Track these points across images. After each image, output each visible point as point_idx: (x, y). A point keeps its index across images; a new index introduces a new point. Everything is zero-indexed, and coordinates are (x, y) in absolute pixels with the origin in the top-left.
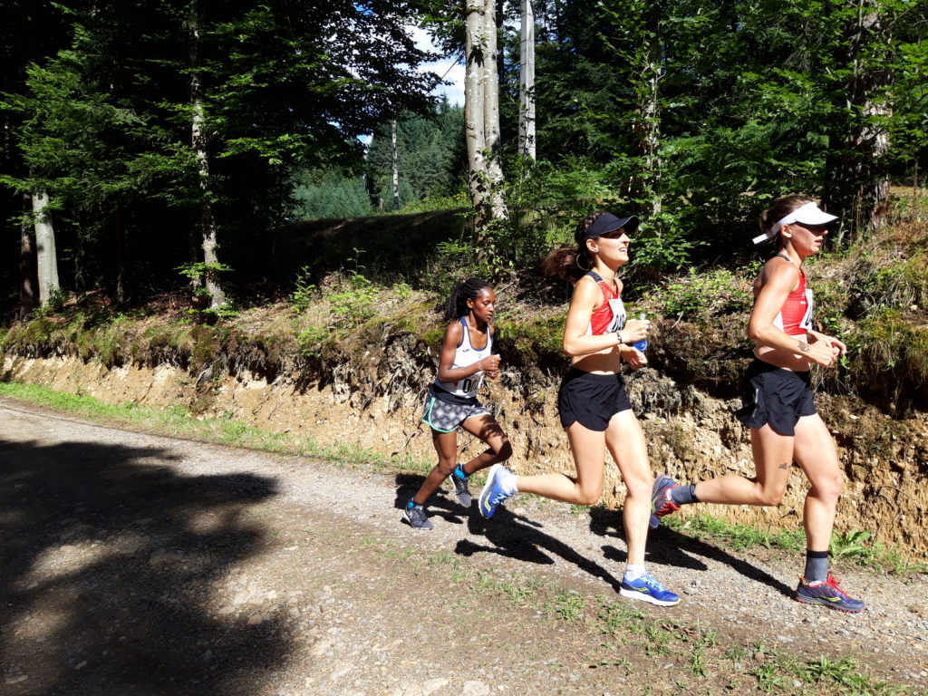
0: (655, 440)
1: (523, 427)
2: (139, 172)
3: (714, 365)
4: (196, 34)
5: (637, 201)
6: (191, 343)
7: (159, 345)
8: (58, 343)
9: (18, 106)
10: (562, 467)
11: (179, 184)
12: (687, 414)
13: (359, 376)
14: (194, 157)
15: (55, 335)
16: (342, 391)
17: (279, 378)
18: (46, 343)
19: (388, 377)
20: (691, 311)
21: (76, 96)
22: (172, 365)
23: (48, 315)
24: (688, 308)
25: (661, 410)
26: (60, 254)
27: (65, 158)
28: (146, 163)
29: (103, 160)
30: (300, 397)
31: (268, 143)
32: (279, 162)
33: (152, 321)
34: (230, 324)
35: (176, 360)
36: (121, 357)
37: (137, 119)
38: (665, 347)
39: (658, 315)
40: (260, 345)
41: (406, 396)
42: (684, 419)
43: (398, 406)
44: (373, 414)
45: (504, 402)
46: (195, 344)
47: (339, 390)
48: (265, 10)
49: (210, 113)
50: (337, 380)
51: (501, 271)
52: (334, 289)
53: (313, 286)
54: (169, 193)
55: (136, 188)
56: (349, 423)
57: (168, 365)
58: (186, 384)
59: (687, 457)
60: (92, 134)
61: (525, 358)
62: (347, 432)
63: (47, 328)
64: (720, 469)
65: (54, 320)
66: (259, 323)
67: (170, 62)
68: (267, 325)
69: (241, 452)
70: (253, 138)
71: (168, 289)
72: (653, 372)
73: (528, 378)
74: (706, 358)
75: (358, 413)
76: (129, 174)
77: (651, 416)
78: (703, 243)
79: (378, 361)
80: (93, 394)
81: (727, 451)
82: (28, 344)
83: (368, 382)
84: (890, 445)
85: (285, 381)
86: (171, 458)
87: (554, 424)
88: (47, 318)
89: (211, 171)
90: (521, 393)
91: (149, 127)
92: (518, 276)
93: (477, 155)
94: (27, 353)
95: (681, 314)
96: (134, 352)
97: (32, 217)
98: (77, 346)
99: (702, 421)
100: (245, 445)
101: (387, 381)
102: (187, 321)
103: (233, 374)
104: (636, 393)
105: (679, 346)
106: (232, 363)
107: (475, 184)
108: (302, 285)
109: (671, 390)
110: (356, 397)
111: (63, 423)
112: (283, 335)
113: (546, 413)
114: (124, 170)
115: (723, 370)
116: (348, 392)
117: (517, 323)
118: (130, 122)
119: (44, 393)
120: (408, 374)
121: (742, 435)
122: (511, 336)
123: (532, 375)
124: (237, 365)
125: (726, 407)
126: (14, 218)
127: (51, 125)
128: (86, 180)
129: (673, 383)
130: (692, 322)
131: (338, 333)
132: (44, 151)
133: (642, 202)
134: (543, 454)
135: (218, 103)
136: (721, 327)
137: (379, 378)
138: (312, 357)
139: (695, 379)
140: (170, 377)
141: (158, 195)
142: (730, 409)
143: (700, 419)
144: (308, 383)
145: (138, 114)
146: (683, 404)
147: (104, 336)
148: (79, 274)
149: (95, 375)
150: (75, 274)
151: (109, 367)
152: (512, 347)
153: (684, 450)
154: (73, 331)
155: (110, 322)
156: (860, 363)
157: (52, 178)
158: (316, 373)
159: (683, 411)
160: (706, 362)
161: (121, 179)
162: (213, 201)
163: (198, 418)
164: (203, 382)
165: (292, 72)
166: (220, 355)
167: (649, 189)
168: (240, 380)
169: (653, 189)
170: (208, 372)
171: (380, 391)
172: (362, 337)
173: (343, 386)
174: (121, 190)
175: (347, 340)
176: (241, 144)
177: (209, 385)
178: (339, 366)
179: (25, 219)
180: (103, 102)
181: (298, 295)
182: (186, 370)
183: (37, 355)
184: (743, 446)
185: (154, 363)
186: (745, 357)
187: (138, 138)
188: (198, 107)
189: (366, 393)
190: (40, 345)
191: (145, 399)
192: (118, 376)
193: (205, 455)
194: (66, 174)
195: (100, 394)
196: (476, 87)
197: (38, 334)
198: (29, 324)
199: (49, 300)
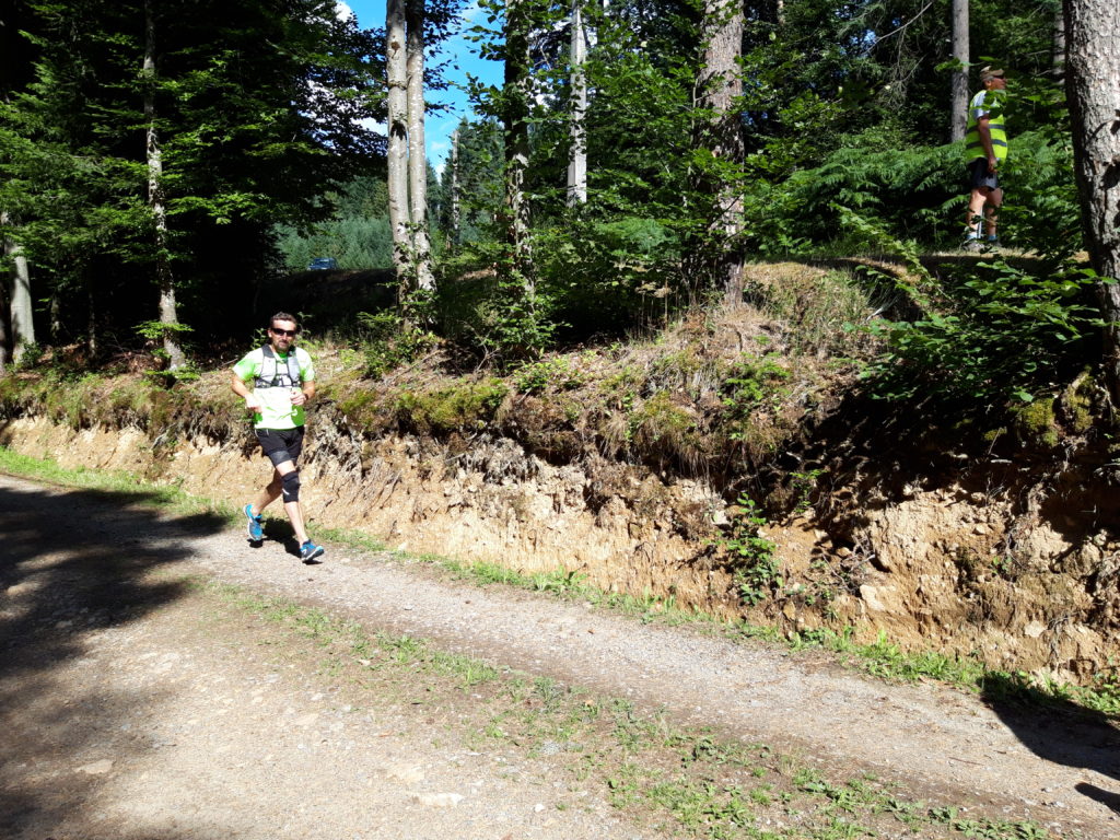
0: (505, 503)
1: (413, 494)
2: (98, 225)
3: (546, 437)
6: (149, 406)
7: (122, 407)
8: (29, 403)
11: (134, 240)
12: (533, 480)
15: (26, 394)
17: (227, 445)
19: (315, 445)
20: (537, 388)
22: (135, 428)
24: (535, 385)
25: (514, 477)
30: (243, 464)
32: (227, 221)
33: (120, 381)
34: (188, 386)
35: (138, 423)
36: (88, 420)
37: (97, 168)
40: (211, 409)
41: (329, 463)
42: (529, 485)
43: (322, 473)
45: (403, 469)
46: (153, 407)
55: (95, 241)
57: (132, 429)
58: (145, 448)
61: (419, 427)
64: (543, 528)
68: (220, 390)
70: (202, 196)
72: (510, 441)
73: (422, 446)
76: (88, 227)
77: (506, 482)
80: (60, 459)
81: (554, 513)
85: (233, 447)
87: (437, 490)
89: (168, 227)
90: (417, 461)
91: (109, 177)
93: (400, 227)
95: (528, 391)
96: (100, 414)
98: (47, 406)
99: (541, 487)
101: (314, 449)
102: (149, 383)
103: (189, 438)
104: (496, 461)
106: (187, 426)
107: (399, 255)
109: (521, 459)
112: (228, 400)
113: (432, 479)
114: (81, 222)
117: (416, 394)
118: (89, 171)
120: (330, 442)
122: (407, 406)
123: (424, 444)
124: (191, 430)
125: (557, 474)
128: (51, 228)
129: (522, 453)
130: (537, 398)
134: (425, 518)
136: (558, 403)
139: (534, 449)
140: (132, 443)
143: (539, 484)
146: (529, 472)
147: (72, 396)
149: (63, 438)
151: (77, 431)
152: (409, 418)
153: (521, 512)
154: (43, 390)
155: (79, 381)
159: (530, 477)
160: (541, 434)
161: (79, 233)
163: (153, 484)
164: (159, 447)
166: (175, 418)
168: (195, 445)
170: (164, 437)
174: (80, 243)
176: (187, 202)
177: (165, 450)
180: (61, 151)
182: (146, 434)
184: (566, 509)
185: (119, 426)
187: (98, 188)
191: (108, 465)
192: (85, 440)
199: (25, 355)
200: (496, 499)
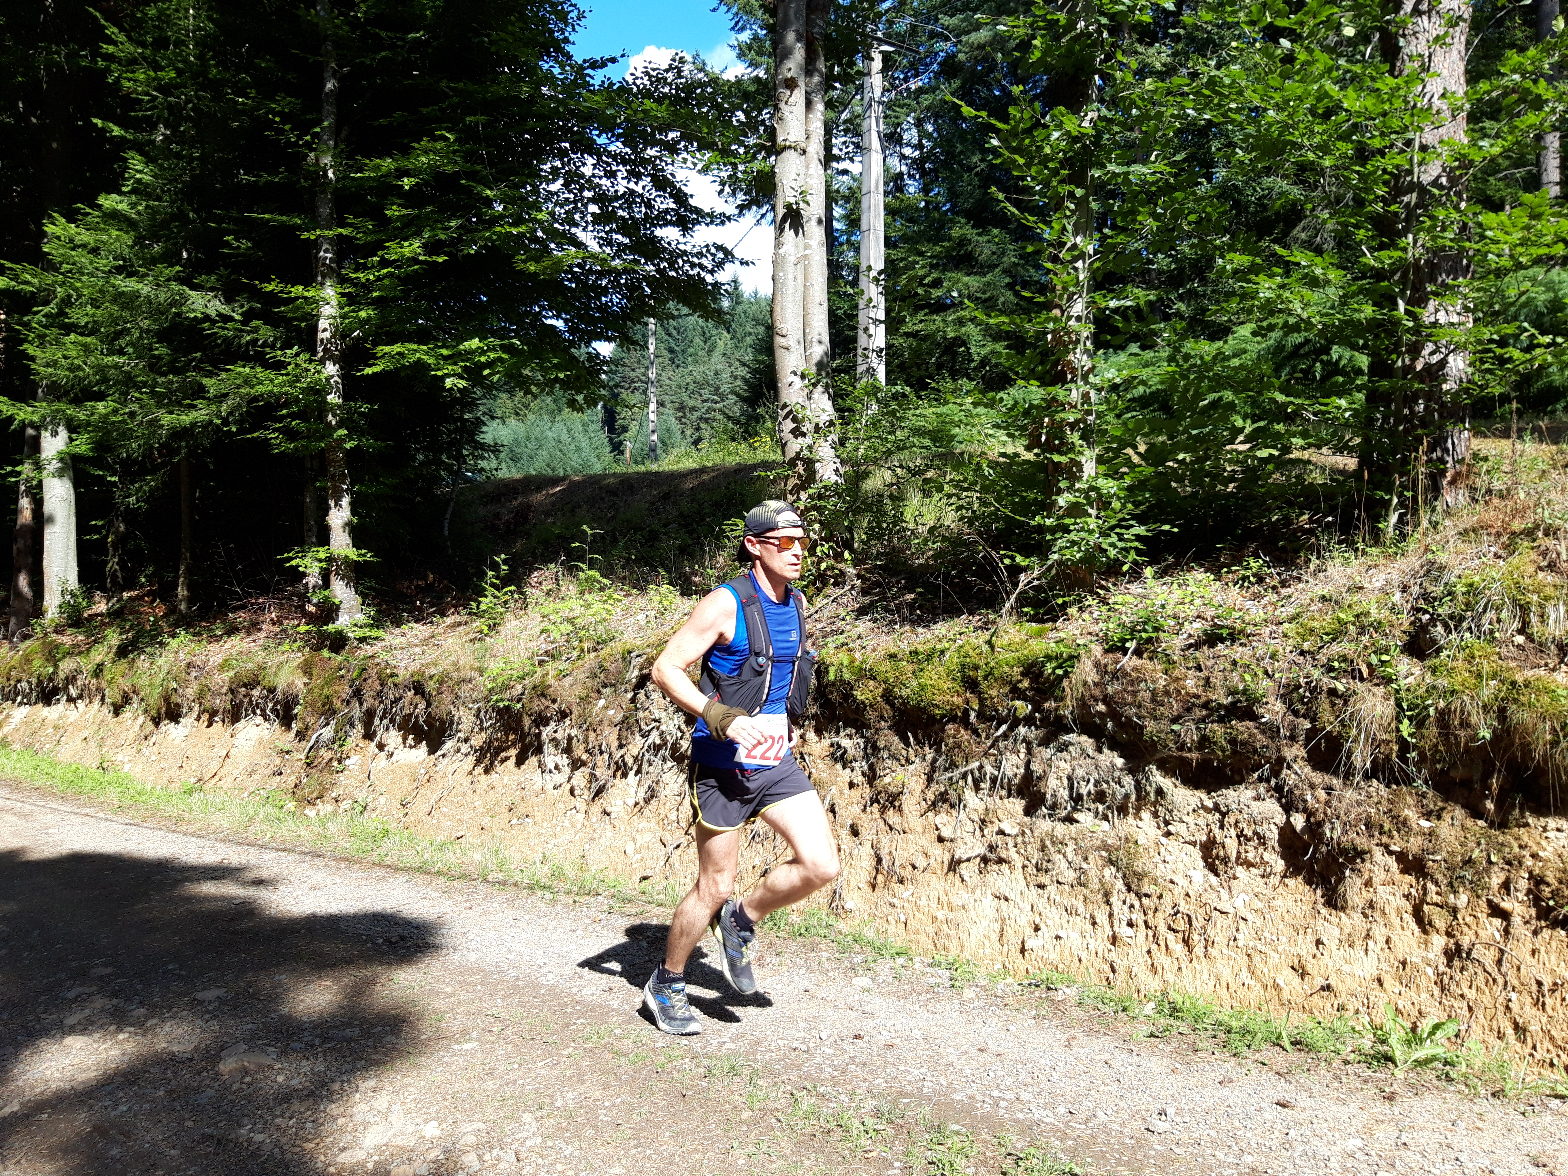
0: (1091, 858)
1: (867, 834)
2: (226, 395)
3: (1189, 732)
4: (330, 174)
5: (1056, 458)
6: (300, 682)
7: (245, 685)
8: (71, 680)
9: (27, 283)
10: (934, 905)
11: (293, 416)
12: (1146, 815)
13: (586, 742)
14: (319, 372)
15: (67, 666)
16: (557, 767)
17: (449, 745)
18: (51, 680)
19: (636, 745)
20: (1149, 640)
21: (126, 270)
22: (266, 719)
23: (57, 632)
24: (1144, 635)
25: (1101, 807)
26: (82, 528)
27: (101, 369)
28: (239, 381)
29: (165, 374)
30: (483, 777)
31: (445, 352)
32: (462, 383)
33: (235, 644)
34: (367, 650)
35: (274, 710)
36: (178, 705)
37: (225, 309)
38: (1106, 700)
39: (1093, 646)
40: (418, 688)
41: (666, 777)
42: (1140, 824)
43: (652, 794)
44: (608, 810)
45: (834, 788)
46: (306, 685)
47: (551, 766)
48: (446, 139)
49: (350, 300)
50: (548, 749)
51: (828, 568)
52: (548, 594)
53: (513, 588)
54: (275, 430)
55: (219, 422)
56: (567, 824)
57: (259, 719)
58: (287, 752)
59: (1145, 889)
60: (148, 331)
61: (871, 715)
62: (562, 840)
63: (53, 655)
64: (1203, 910)
65: (65, 641)
66: (418, 650)
67: (284, 218)
68: (432, 654)
69: (379, 872)
70: (419, 343)
71: (264, 590)
72: (1087, 742)
73: (876, 748)
74: (1175, 720)
75: (582, 806)
76: (208, 399)
77: (1085, 818)
78: (1166, 527)
79: (619, 717)
80: (127, 768)
81: (1213, 879)
82: (19, 681)
83: (601, 753)
84: (1487, 871)
85: (458, 750)
86: (259, 882)
87: (920, 829)
88: (54, 636)
89: (346, 397)
90: (863, 774)
91: (245, 323)
92: (858, 576)
93: (792, 378)
94: (17, 695)
95: (1131, 645)
96: (200, 696)
97: (38, 466)
98: (104, 685)
99: (1170, 827)
100: (388, 861)
101: (635, 753)
102: (296, 645)
103: (369, 736)
104: (1059, 778)
105: (1130, 699)
106: (369, 717)
107: (789, 425)
108: (493, 585)
109: (1117, 774)
110: (580, 778)
111: (73, 817)
112: (458, 670)
113: (905, 808)
114: (200, 391)
115: (1204, 741)
116: (567, 770)
117: (857, 655)
118: (213, 314)
119: (42, 765)
120: (670, 740)
121: (1239, 852)
122: (846, 676)
123: (881, 744)
124: (377, 721)
125: (1209, 804)
126: (9, 469)
127: (79, 316)
128: (134, 407)
129: (1120, 762)
130: (1151, 659)
131: (552, 668)
132: (65, 357)
133: (1064, 459)
134: (901, 881)
135: (363, 286)
136: (1199, 668)
137: (621, 746)
138: (507, 708)
139: (1158, 756)
140: (261, 741)
141: (255, 435)
142: (1217, 807)
143: (1167, 823)
144: (497, 754)
145: (229, 300)
146: (1138, 798)
147: (150, 669)
148: (113, 564)
149: (131, 735)
150: (107, 562)
151: (157, 722)
152: (848, 696)
153: (1140, 876)
154: (98, 659)
155: (162, 644)
156: (1432, 731)
157: (77, 401)
158: (512, 737)
159: (1138, 809)
160: (1176, 727)
161: (194, 407)
162: (348, 446)
163: (307, 812)
164: (318, 750)
165: (489, 239)
166: (348, 703)
167: (1074, 438)
168: (381, 747)
169: (1081, 438)
170: (328, 733)
171: (621, 769)
172: (593, 676)
173: (558, 759)
174: (194, 425)
175: (568, 681)
176: (399, 353)
177: (328, 755)
178: (553, 724)
179: (26, 469)
180: (169, 280)
181: (486, 602)
182: (288, 727)
183: (33, 700)
184: (1240, 871)
185: (235, 715)
186: (1241, 719)
187: (226, 339)
188: (330, 291)
189: (598, 772)
190: (40, 682)
191: (217, 778)
192: (170, 738)
193: (318, 877)
194: (101, 397)
195: (138, 769)
196: (790, 268)
197: (37, 663)
198: (23, 646)
199: (60, 606)
200: (1069, 851)
